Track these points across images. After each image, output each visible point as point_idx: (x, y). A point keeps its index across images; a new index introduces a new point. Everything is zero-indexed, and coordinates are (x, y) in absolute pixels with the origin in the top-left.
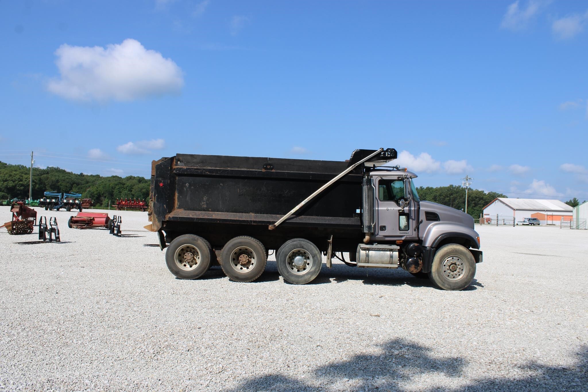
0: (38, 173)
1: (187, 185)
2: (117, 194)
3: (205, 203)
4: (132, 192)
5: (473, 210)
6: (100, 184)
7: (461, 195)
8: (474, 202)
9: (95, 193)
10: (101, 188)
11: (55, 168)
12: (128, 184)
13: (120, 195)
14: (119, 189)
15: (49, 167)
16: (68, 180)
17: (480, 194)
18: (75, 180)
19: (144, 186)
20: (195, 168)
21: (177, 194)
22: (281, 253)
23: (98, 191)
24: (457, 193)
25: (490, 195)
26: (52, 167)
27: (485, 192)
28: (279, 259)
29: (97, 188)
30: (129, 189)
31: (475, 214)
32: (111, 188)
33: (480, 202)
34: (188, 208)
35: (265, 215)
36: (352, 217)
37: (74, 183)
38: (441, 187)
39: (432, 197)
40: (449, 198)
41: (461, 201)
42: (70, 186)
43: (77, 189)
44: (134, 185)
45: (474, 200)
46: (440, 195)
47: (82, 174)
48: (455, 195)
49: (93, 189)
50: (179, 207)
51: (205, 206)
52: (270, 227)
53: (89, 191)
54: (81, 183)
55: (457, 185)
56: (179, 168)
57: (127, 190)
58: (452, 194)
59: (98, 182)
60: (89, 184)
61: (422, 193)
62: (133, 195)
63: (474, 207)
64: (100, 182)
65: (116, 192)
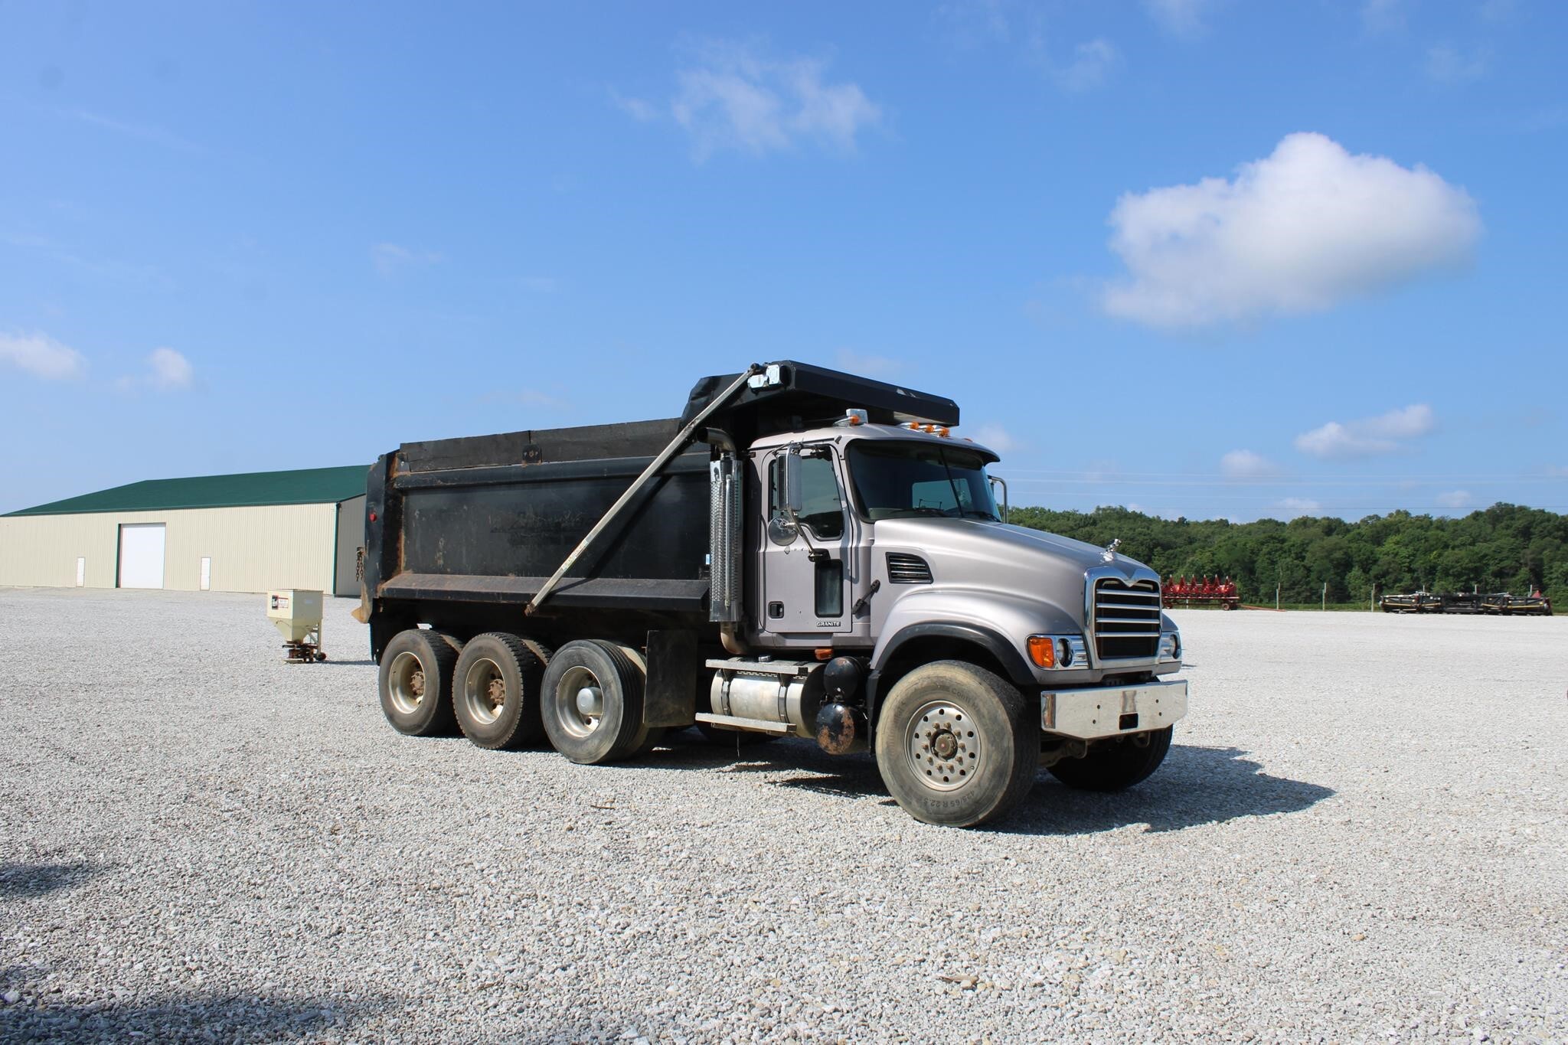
0: (1071, 523)
1: (416, 513)
2: (1264, 568)
3: (442, 552)
4: (1306, 561)
6: (1221, 544)
9: (1207, 568)
10: (1222, 556)
11: (1114, 510)
12: (1293, 539)
13: (1274, 569)
14: (1269, 553)
15: (1101, 507)
16: (1141, 538)
18: (1160, 536)
19: (1336, 544)
21: (403, 538)
23: (1216, 561)
26: (1109, 508)
29: (1213, 554)
30: (1296, 553)
32: (1248, 553)
34: (418, 570)
35: (525, 578)
36: (697, 578)
37: (1156, 545)
42: (1145, 553)
43: (1163, 559)
44: (1311, 541)
47: (1182, 520)
49: (1200, 558)
50: (405, 567)
51: (441, 562)
52: (526, 609)
53: (1193, 564)
54: (1175, 543)
57: (1293, 555)
59: (1218, 540)
60: (1196, 544)
62: (1308, 570)
64: (1223, 537)
65: (1261, 562)
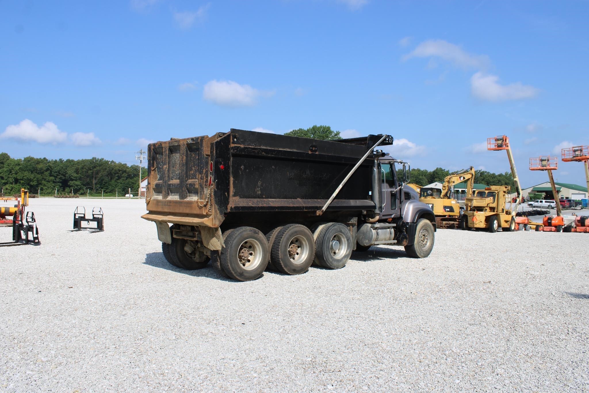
1: (242, 167)
3: (259, 189)
5: (116, 183)
7: (105, 167)
8: (117, 175)
17: (123, 167)
20: (252, 147)
21: (232, 179)
22: (326, 239)
24: (100, 166)
25: (133, 168)
27: (128, 165)
28: (325, 245)
31: (118, 187)
33: (123, 175)
34: (243, 196)
35: (309, 200)
36: (367, 199)
38: (83, 160)
39: (74, 170)
40: (92, 171)
41: (105, 174)
45: (118, 173)
46: (82, 168)
48: (98, 168)
50: (235, 195)
51: (259, 192)
52: (318, 213)
55: (100, 158)
56: (236, 146)
58: (95, 167)
61: (62, 166)
63: (118, 179)
